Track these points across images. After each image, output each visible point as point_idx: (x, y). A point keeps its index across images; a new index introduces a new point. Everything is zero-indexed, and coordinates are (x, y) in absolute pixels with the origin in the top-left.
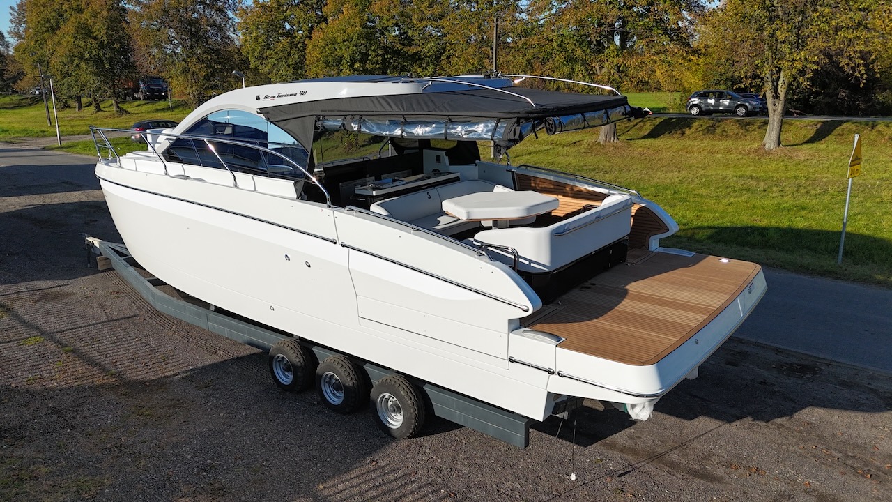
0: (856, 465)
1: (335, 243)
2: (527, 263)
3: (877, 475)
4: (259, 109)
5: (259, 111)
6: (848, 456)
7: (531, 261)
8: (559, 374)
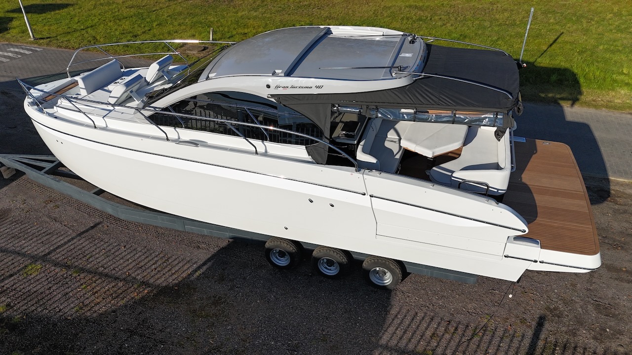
0: (610, 242)
1: (364, 194)
2: (496, 191)
3: (622, 247)
4: (271, 95)
5: (270, 96)
6: (603, 237)
7: (498, 190)
8: (540, 262)
